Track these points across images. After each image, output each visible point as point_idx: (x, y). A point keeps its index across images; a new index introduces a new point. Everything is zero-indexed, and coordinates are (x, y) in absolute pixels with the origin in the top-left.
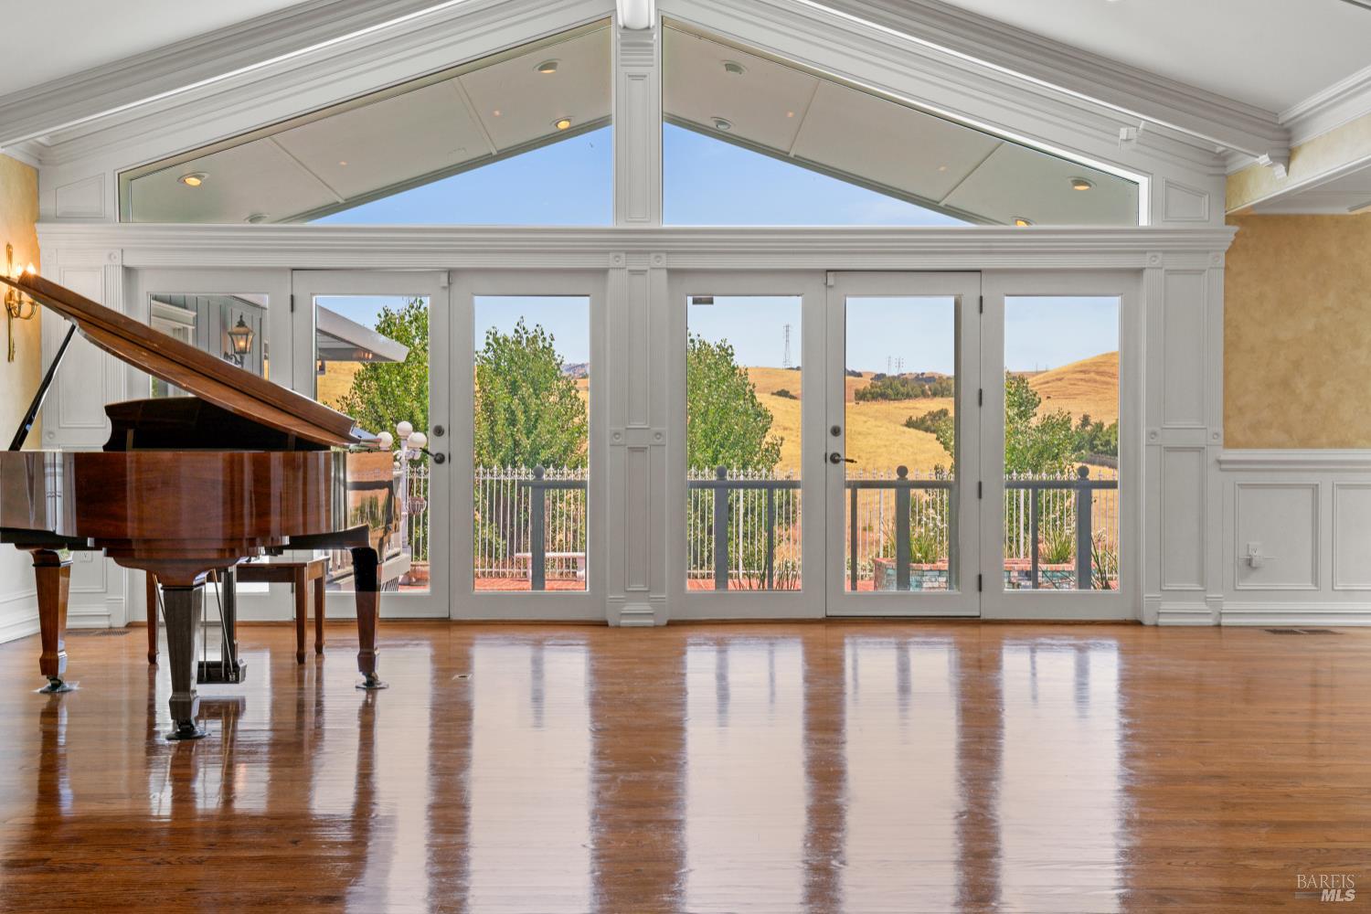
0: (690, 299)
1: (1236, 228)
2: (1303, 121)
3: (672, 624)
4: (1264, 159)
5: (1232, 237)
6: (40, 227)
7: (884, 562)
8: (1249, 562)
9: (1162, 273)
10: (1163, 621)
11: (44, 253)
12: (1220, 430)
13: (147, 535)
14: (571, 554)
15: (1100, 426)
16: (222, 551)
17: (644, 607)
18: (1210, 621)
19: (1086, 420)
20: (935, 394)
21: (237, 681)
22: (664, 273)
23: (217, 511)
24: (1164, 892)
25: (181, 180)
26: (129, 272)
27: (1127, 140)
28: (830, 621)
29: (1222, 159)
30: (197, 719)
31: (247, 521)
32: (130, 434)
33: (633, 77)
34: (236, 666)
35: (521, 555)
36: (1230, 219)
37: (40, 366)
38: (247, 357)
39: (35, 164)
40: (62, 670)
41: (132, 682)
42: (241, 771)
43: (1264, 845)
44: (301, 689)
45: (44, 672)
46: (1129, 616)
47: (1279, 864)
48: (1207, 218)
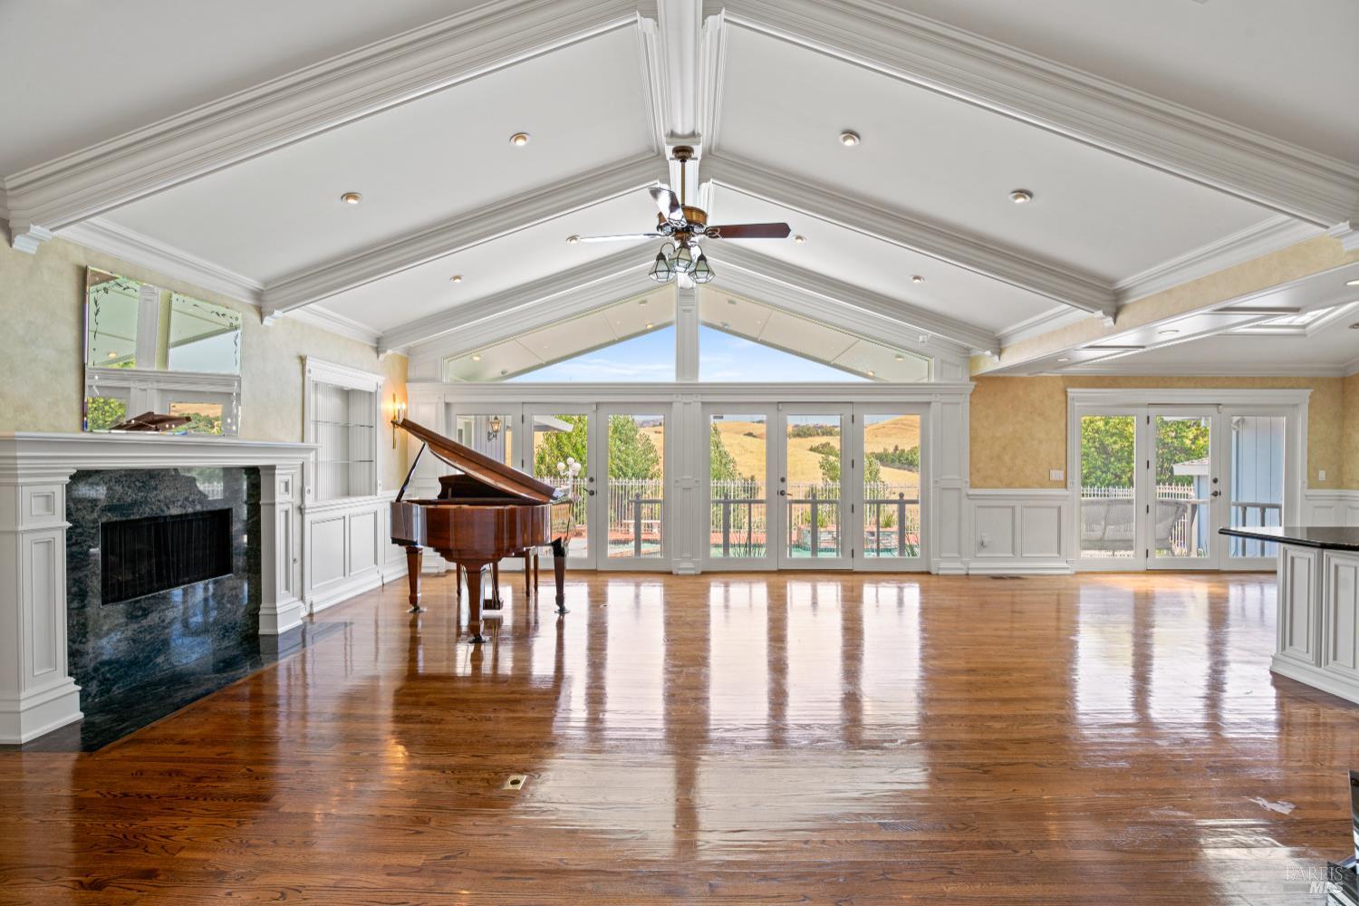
0: (712, 416)
1: (974, 383)
2: (1007, 337)
3: (704, 573)
4: (988, 353)
5: (973, 387)
6: (407, 384)
7: (802, 527)
8: (982, 544)
9: (939, 404)
10: (940, 572)
11: (409, 397)
12: (968, 479)
13: (459, 547)
14: (650, 521)
15: (903, 451)
16: (494, 555)
17: (691, 565)
18: (963, 572)
19: (896, 448)
20: (823, 434)
21: (499, 609)
22: (700, 404)
23: (492, 536)
24: (950, 743)
25: (471, 358)
26: (447, 405)
27: (923, 342)
28: (780, 572)
29: (968, 350)
30: (483, 633)
31: (505, 541)
32: (450, 491)
33: (684, 311)
34: (499, 602)
35: (626, 521)
36: (972, 379)
37: (406, 466)
38: (498, 434)
39: (406, 356)
40: (419, 601)
41: (449, 606)
42: (501, 649)
43: (996, 713)
44: (528, 612)
45: (411, 602)
46: (925, 570)
47: (1004, 725)
48: (960, 378)
